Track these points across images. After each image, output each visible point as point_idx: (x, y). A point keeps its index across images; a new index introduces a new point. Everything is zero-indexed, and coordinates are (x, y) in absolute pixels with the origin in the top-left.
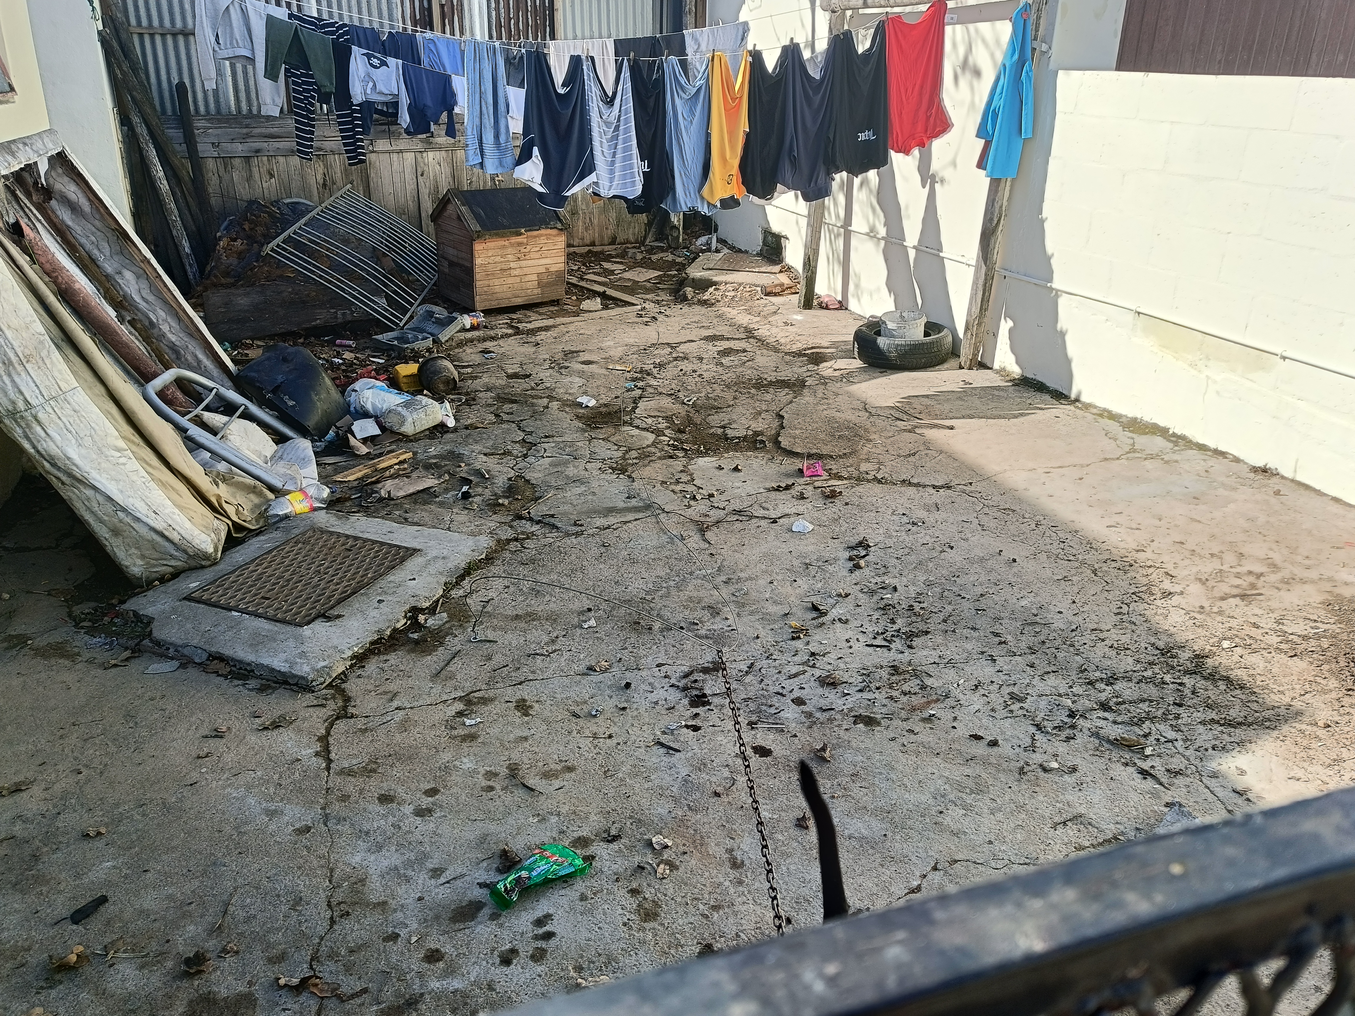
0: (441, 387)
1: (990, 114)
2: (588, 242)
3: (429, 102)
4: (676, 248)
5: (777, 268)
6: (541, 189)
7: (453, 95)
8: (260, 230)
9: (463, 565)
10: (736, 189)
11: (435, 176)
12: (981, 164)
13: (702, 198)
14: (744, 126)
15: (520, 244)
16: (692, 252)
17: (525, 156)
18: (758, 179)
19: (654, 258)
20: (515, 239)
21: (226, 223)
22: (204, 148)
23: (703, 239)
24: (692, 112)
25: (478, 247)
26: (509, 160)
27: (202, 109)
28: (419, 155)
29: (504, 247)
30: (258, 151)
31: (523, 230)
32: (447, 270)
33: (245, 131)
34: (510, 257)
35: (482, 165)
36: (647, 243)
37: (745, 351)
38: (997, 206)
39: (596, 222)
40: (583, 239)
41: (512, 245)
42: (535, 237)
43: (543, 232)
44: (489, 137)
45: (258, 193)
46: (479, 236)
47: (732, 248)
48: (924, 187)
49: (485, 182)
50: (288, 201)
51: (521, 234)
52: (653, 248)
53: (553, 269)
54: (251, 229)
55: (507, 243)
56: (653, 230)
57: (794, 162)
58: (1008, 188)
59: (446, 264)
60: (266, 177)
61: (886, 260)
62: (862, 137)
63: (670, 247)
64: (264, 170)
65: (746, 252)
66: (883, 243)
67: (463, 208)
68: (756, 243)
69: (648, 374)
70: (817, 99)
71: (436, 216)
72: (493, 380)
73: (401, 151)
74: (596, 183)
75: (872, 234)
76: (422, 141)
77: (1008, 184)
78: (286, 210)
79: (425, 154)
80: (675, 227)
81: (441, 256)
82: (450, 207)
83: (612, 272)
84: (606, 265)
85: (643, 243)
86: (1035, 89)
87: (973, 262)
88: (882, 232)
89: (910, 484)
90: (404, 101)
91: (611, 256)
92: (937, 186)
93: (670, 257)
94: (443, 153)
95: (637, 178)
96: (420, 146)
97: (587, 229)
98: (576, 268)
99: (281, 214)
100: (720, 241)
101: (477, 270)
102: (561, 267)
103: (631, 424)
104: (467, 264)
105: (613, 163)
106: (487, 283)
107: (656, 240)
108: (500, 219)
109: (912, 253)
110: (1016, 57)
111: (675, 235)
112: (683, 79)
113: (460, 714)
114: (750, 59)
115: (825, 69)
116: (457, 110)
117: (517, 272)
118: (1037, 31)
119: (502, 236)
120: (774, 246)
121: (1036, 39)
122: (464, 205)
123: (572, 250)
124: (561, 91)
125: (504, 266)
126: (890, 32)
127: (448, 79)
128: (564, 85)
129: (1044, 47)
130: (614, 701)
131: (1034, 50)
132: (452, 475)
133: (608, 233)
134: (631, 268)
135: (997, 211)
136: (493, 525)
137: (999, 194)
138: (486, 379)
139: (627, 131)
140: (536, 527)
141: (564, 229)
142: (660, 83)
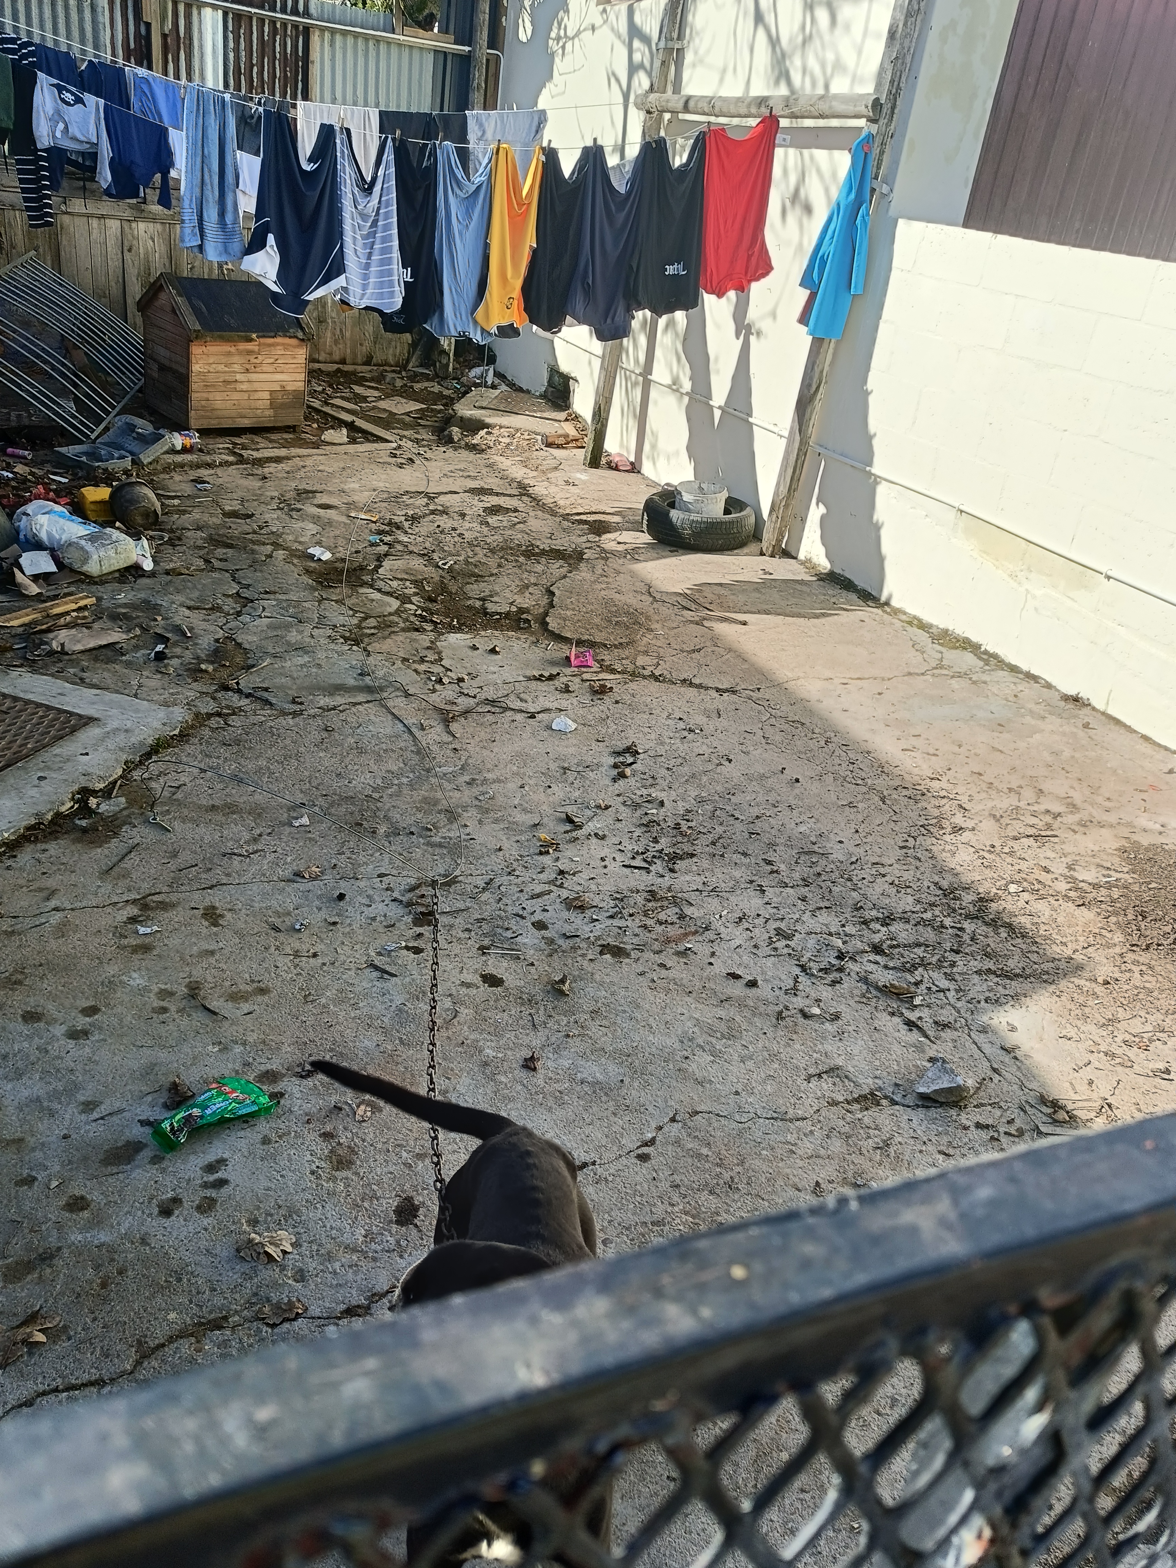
0: (139, 520)
1: (817, 261)
2: (337, 357)
3: (138, 158)
4: (445, 378)
5: (562, 415)
6: (275, 288)
7: (170, 154)
9: (150, 741)
10: (516, 316)
11: (147, 253)
12: (804, 319)
13: (476, 322)
14: (530, 240)
15: (250, 352)
16: (463, 385)
17: (256, 244)
18: (544, 307)
19: (417, 386)
20: (244, 346)
23: (476, 371)
24: (469, 215)
25: (196, 350)
26: (236, 247)
28: (126, 225)
29: (229, 354)
31: (254, 336)
32: (155, 375)
34: (237, 367)
35: (201, 248)
36: (410, 367)
37: (516, 510)
38: (817, 370)
39: (348, 334)
40: (331, 354)
41: (240, 353)
42: (270, 345)
43: (279, 340)
44: (211, 214)
46: (198, 336)
47: (511, 385)
48: (738, 338)
49: (211, 270)
51: (251, 340)
52: (416, 375)
53: (290, 387)
55: (233, 349)
56: (418, 353)
57: (588, 291)
58: (831, 351)
59: (155, 367)
61: (688, 420)
62: (670, 270)
63: (437, 375)
65: (528, 392)
66: (686, 399)
67: (179, 299)
68: (539, 383)
69: (398, 528)
70: (621, 217)
71: (145, 304)
72: (206, 517)
73: (103, 217)
74: (345, 289)
75: (674, 386)
76: (131, 207)
77: (832, 345)
79: (134, 225)
80: (444, 352)
81: (148, 356)
82: (163, 296)
83: (364, 399)
84: (358, 389)
85: (404, 367)
86: (870, 238)
87: (786, 433)
88: (687, 386)
89: (691, 684)
90: (106, 152)
91: (364, 379)
92: (753, 339)
93: (437, 388)
94: (159, 227)
95: (397, 288)
96: (127, 214)
97: (336, 342)
98: (320, 389)
100: (497, 374)
101: (194, 378)
102: (300, 386)
103: (372, 586)
104: (182, 370)
105: (367, 266)
106: (205, 395)
107: (421, 366)
108: (226, 318)
109: (717, 414)
110: (853, 196)
111: (444, 361)
112: (460, 173)
113: (133, 920)
114: (543, 158)
115: (633, 181)
116: (173, 174)
117: (244, 387)
118: (879, 168)
119: (228, 340)
120: (561, 388)
121: (876, 178)
122: (180, 296)
123: (316, 366)
124: (307, 167)
125: (228, 378)
126: (711, 146)
127: (163, 133)
128: (310, 160)
129: (885, 189)
130: (323, 914)
131: (873, 190)
132: (144, 630)
133: (363, 351)
134: (388, 396)
135: (817, 376)
136: (191, 694)
137: (821, 357)
138: (196, 515)
139: (387, 227)
140: (244, 702)
141: (307, 339)
142: (431, 174)
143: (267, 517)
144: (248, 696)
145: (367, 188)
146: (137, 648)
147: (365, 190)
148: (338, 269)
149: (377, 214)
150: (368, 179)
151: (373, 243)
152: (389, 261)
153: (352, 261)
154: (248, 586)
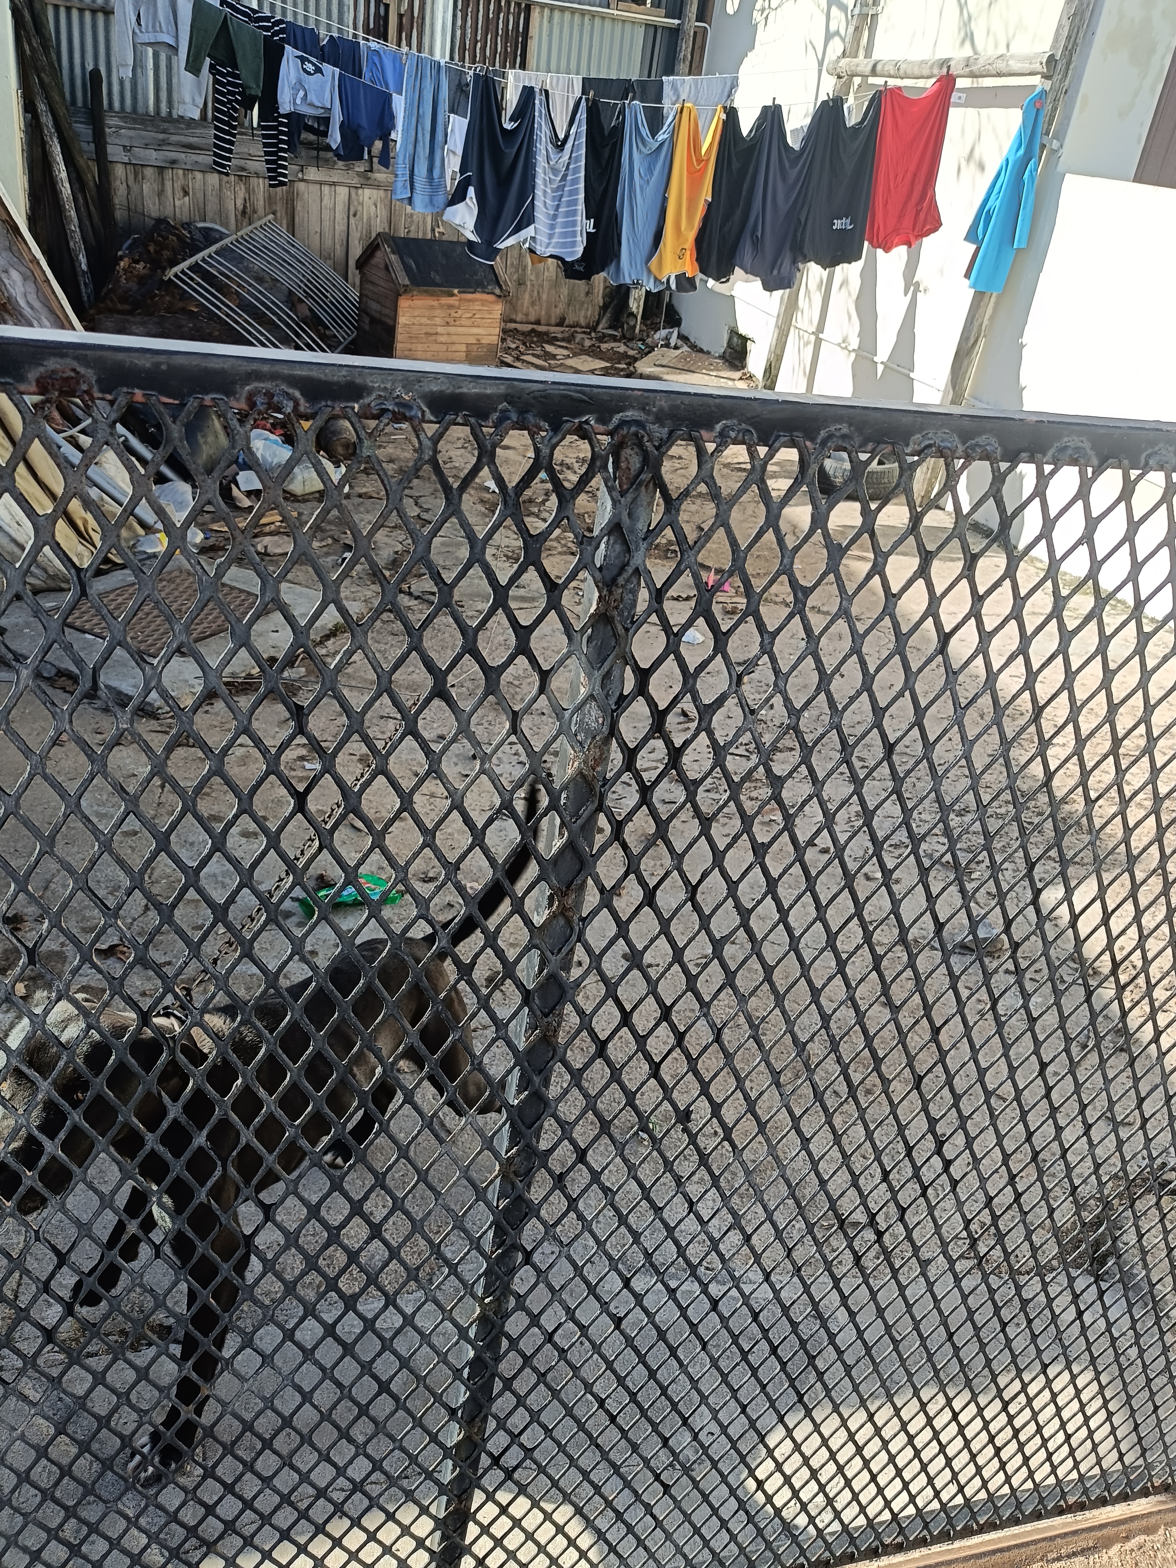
0: (340, 450)
1: (983, 215)
2: (532, 318)
3: (364, 123)
4: (631, 340)
5: (737, 375)
6: (473, 238)
7: (392, 117)
8: (166, 254)
9: (330, 626)
10: (690, 268)
11: (369, 219)
12: (967, 275)
13: (649, 271)
14: (706, 194)
15: (450, 307)
16: (647, 346)
17: (458, 196)
18: (714, 259)
19: (604, 346)
20: (446, 300)
21: (129, 242)
22: (114, 152)
23: (663, 333)
24: (650, 170)
25: (404, 303)
26: (441, 199)
27: (117, 105)
28: (353, 191)
29: (432, 308)
30: (174, 162)
31: (456, 291)
32: (367, 327)
33: (161, 136)
34: (438, 321)
35: (410, 200)
36: (599, 328)
37: (680, 458)
38: (976, 324)
39: (544, 297)
40: (527, 315)
41: (442, 306)
42: (469, 301)
43: (477, 296)
45: (168, 211)
46: (407, 290)
47: (694, 347)
48: (906, 294)
49: (425, 233)
50: (201, 225)
51: (452, 295)
52: (604, 336)
53: (485, 341)
54: (156, 252)
55: (435, 303)
56: (608, 315)
57: (757, 243)
58: (991, 305)
59: (367, 320)
60: (179, 194)
61: (854, 377)
62: (838, 224)
63: (624, 337)
64: (178, 185)
65: (708, 353)
66: (853, 355)
67: (393, 257)
68: (719, 345)
69: (568, 468)
70: (793, 174)
71: (363, 263)
72: (398, 452)
73: (334, 184)
74: (533, 239)
75: (843, 344)
76: (359, 174)
77: (993, 299)
78: (198, 236)
79: (360, 191)
80: (632, 315)
81: (363, 309)
82: (379, 254)
83: (554, 357)
84: (549, 348)
85: (594, 329)
86: (1037, 194)
87: (942, 388)
88: (854, 343)
89: (819, 611)
90: (337, 117)
91: (557, 340)
92: (920, 295)
93: (622, 348)
94: (382, 193)
95: (579, 238)
96: (356, 181)
97: (533, 304)
98: (513, 346)
99: (192, 238)
100: (681, 337)
101: (400, 330)
102: (495, 340)
103: (537, 516)
104: (390, 322)
105: (555, 217)
106: (409, 346)
107: (610, 327)
108: (432, 274)
109: (880, 368)
110: (1021, 152)
111: (632, 323)
112: (645, 131)
113: (302, 758)
114: (724, 116)
115: (807, 140)
116: (393, 136)
117: (443, 339)
118: (1050, 124)
119: (432, 294)
120: (738, 349)
121: (1047, 134)
122: (393, 252)
123: (513, 326)
124: (508, 126)
125: (432, 331)
126: (886, 107)
127: (388, 98)
128: (511, 120)
129: (1055, 144)
130: (459, 768)
131: (1043, 146)
132: (336, 541)
133: (557, 312)
134: (575, 355)
135: (975, 329)
136: (369, 594)
137: (981, 310)
138: (390, 450)
139: (575, 181)
140: (413, 603)
141: (503, 296)
142: (619, 130)
143: (452, 453)
144: (417, 598)
145: (560, 145)
146: (327, 554)
147: (557, 147)
148: (528, 219)
149: (567, 168)
150: (561, 136)
151: (561, 196)
152: (574, 213)
153: (541, 213)
154: (427, 510)
